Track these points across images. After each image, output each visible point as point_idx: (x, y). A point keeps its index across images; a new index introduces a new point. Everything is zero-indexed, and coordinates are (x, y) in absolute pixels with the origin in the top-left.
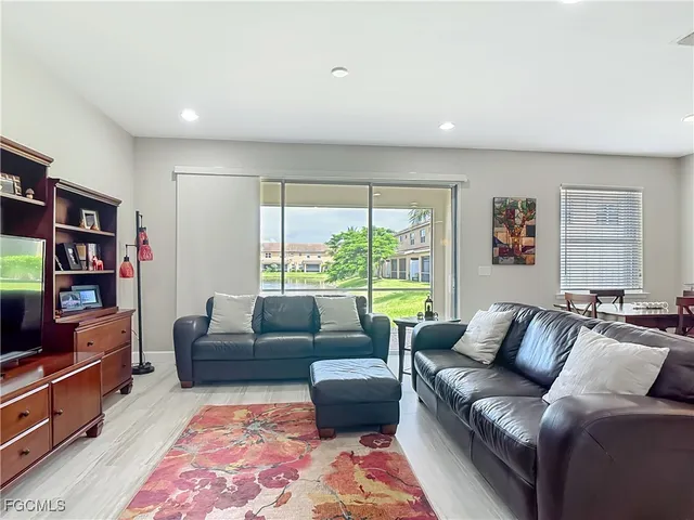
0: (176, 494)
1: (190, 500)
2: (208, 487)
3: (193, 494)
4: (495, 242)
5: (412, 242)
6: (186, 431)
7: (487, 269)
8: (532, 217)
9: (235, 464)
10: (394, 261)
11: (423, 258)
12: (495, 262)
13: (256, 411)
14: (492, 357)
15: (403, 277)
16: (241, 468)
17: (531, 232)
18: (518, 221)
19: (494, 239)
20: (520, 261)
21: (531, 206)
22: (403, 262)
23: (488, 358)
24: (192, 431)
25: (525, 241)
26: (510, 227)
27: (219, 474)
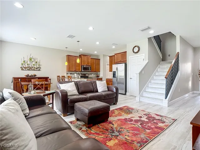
0: (153, 126)
1: (150, 124)
2: (145, 125)
3: (149, 125)
6: (141, 146)
9: (135, 126)
16: (134, 125)
24: (139, 145)
27: (140, 126)
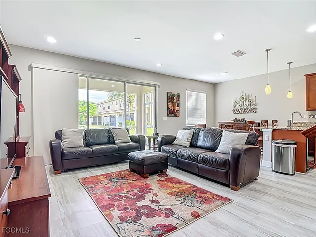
4: (168, 108)
5: (104, 108)
6: (87, 187)
7: (166, 118)
8: (179, 100)
9: (125, 191)
10: (95, 117)
11: (110, 116)
12: (168, 115)
13: (106, 176)
14: (189, 144)
15: (100, 124)
17: (178, 105)
18: (175, 101)
19: (168, 107)
20: (175, 115)
21: (178, 96)
22: (100, 118)
23: (188, 145)
25: (177, 108)
26: (173, 103)
